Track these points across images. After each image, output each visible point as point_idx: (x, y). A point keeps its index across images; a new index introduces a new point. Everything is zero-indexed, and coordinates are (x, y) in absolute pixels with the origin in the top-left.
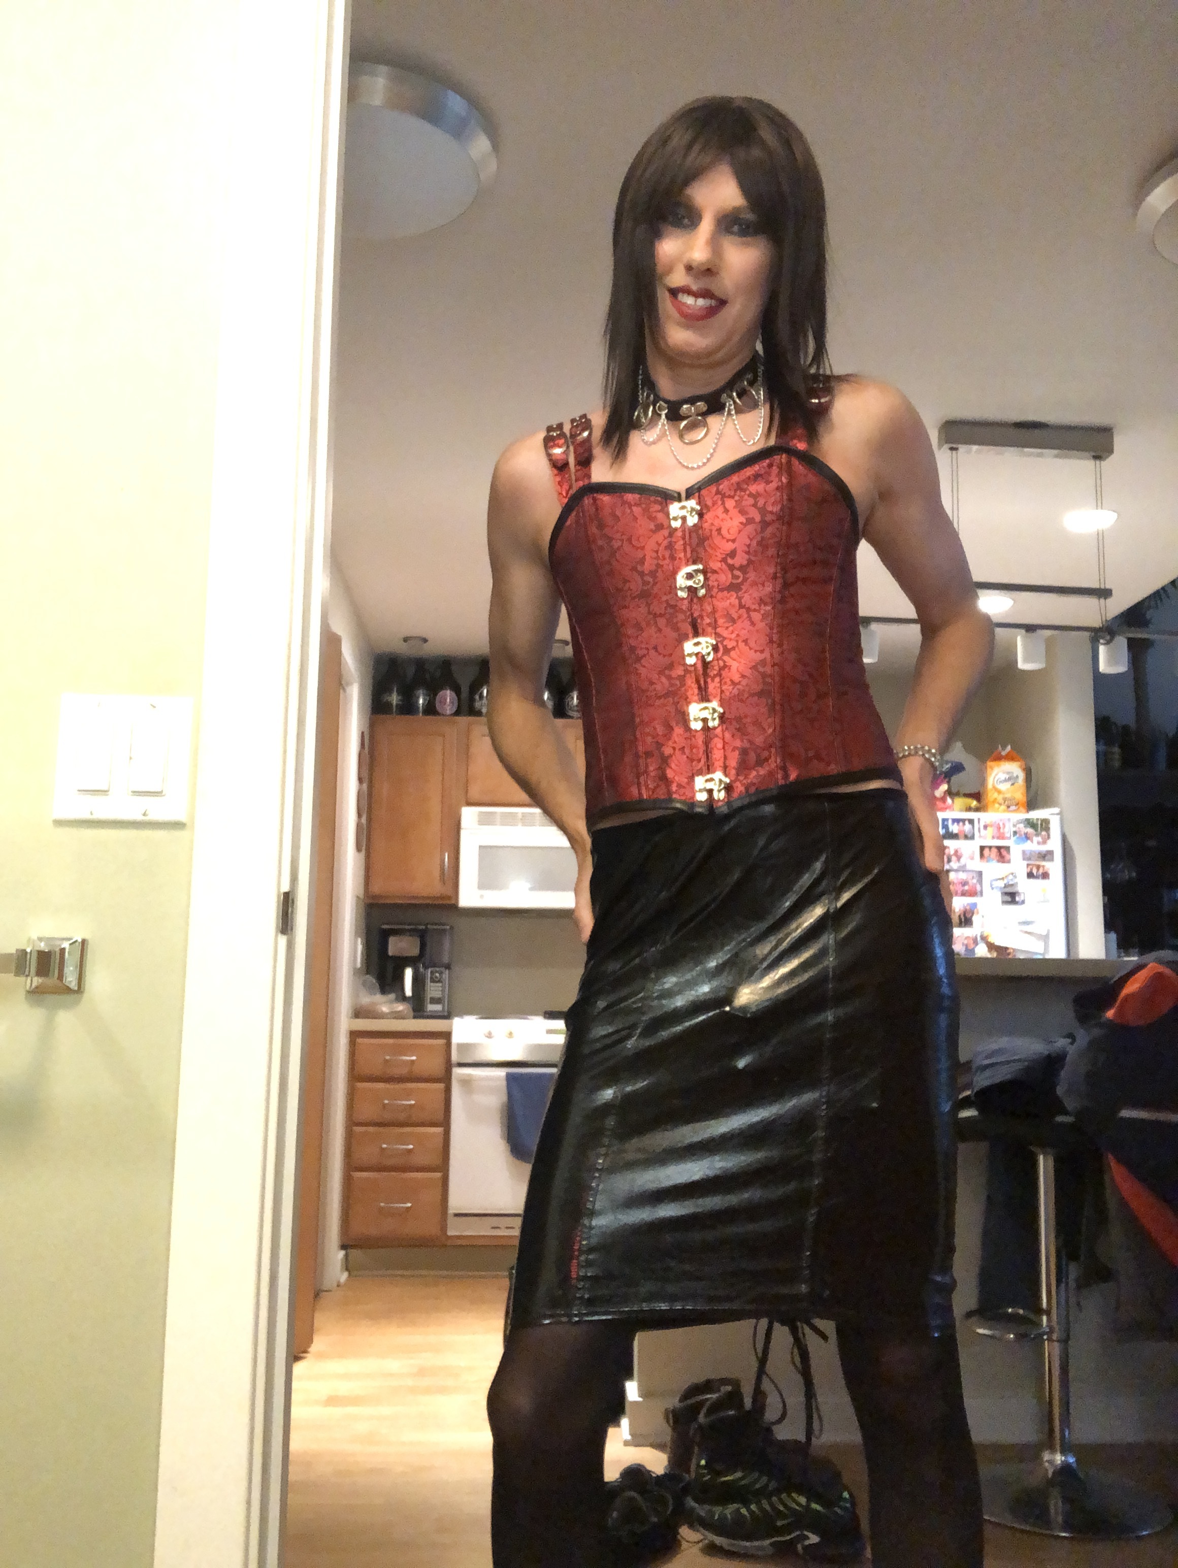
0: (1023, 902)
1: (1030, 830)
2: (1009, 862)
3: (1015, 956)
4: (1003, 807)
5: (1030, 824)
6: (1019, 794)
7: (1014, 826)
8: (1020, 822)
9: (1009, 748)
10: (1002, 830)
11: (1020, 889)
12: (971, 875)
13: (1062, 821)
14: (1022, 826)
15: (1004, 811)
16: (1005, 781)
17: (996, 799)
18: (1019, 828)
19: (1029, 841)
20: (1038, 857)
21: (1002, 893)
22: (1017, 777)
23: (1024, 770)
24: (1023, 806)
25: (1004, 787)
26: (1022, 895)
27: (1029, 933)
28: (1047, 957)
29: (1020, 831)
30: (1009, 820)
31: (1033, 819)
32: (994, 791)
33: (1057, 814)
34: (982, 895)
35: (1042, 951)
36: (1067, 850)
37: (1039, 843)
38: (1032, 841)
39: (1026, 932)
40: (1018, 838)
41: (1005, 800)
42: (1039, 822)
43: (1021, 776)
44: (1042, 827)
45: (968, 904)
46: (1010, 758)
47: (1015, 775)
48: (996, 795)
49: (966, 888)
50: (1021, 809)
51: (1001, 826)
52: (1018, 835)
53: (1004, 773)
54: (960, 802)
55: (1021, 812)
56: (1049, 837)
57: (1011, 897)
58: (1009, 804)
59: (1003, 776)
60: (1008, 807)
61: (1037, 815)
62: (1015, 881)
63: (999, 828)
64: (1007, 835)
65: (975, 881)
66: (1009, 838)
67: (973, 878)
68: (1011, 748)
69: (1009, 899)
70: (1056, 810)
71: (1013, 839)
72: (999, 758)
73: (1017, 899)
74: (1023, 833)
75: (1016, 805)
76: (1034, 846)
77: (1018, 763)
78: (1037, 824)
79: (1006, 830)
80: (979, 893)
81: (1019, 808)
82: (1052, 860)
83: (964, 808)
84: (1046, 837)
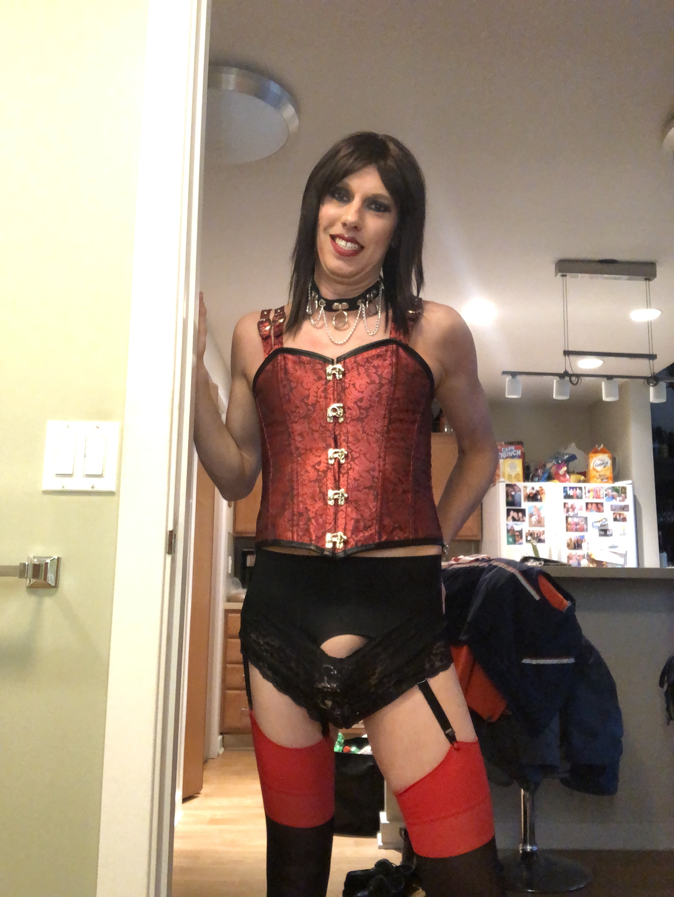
0: (611, 535)
1: (615, 493)
2: (603, 511)
3: (607, 566)
4: (599, 480)
5: (615, 489)
6: (608, 472)
7: (606, 491)
8: (608, 488)
9: (602, 446)
10: (598, 493)
11: (609, 527)
12: (580, 520)
13: (633, 487)
14: (610, 491)
15: (599, 483)
16: (600, 465)
17: (595, 475)
18: (609, 492)
19: (614, 500)
20: (621, 509)
21: (599, 530)
22: (607, 463)
23: (610, 459)
24: (611, 479)
25: (599, 468)
26: (611, 531)
27: (616, 553)
28: (626, 567)
29: (609, 494)
30: (603, 487)
31: (617, 487)
32: (593, 471)
33: (631, 484)
34: (587, 531)
35: (623, 564)
36: (637, 503)
37: (620, 501)
38: (616, 499)
39: (613, 552)
40: (608, 498)
41: (600, 476)
42: (620, 489)
43: (610, 462)
44: (623, 491)
45: (579, 536)
46: (603, 452)
47: (606, 462)
48: (595, 473)
49: (578, 527)
50: (610, 481)
51: (598, 490)
52: (608, 497)
53: (599, 460)
54: (574, 477)
55: (610, 483)
56: (626, 497)
57: (604, 532)
58: (603, 478)
59: (599, 462)
60: (602, 480)
61: (619, 484)
62: (606, 523)
63: (597, 492)
64: (602, 496)
65: (583, 523)
66: (603, 498)
67: (582, 521)
68: (604, 445)
69: (603, 533)
70: (630, 482)
71: (605, 498)
72: (596, 452)
73: (608, 533)
74: (611, 495)
75: (607, 479)
76: (617, 502)
77: (607, 455)
78: (619, 490)
79: (601, 493)
80: (586, 530)
81: (608, 481)
82: (628, 510)
83: (577, 481)
84: (625, 497)
